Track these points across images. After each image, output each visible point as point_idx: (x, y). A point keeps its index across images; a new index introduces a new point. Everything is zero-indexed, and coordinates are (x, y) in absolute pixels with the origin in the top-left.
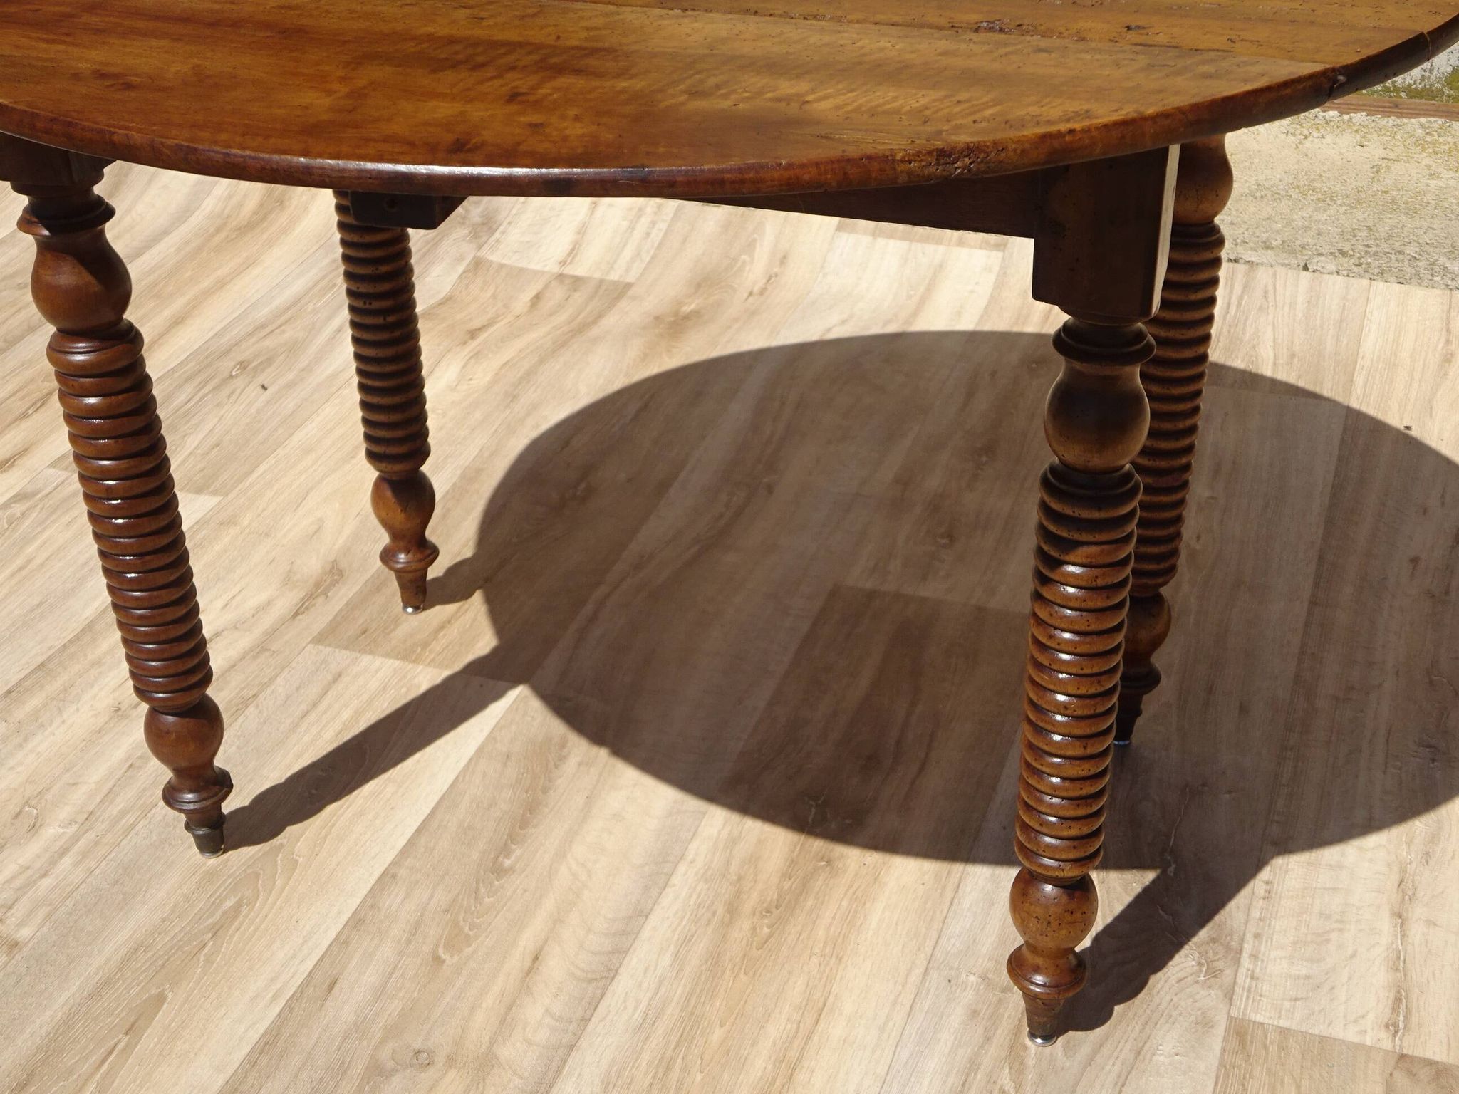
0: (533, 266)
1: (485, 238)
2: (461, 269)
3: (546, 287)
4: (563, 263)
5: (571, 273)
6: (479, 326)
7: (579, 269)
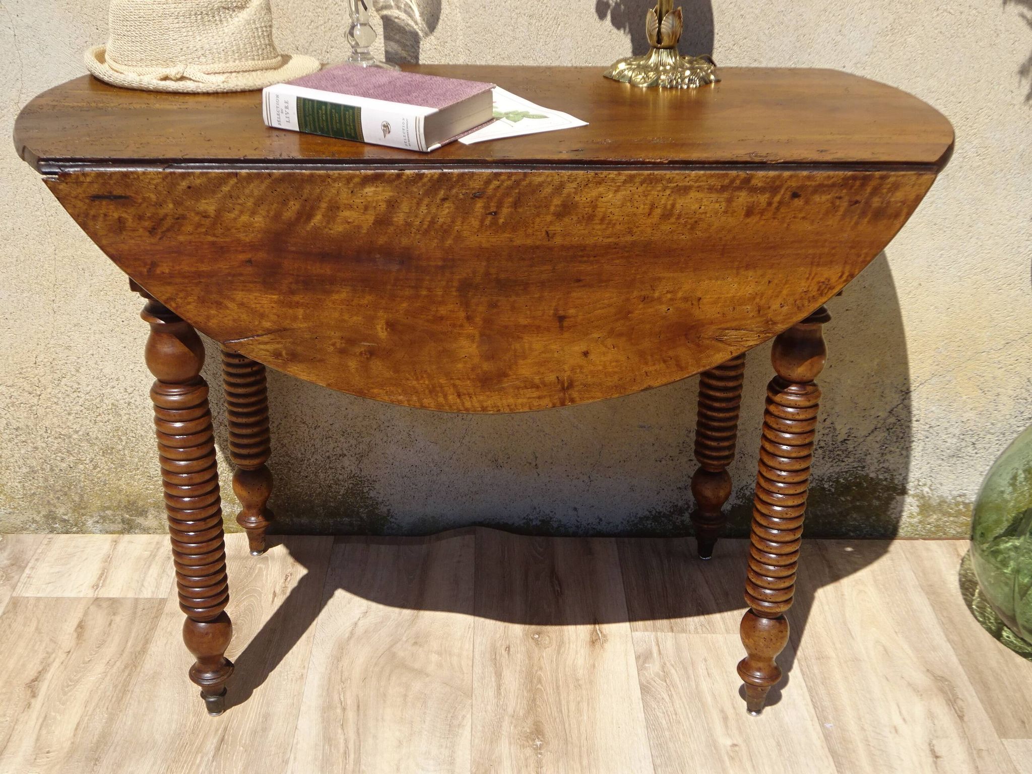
0: (68, 594)
1: (16, 577)
3: (86, 614)
4: (96, 587)
5: (106, 596)
6: (36, 674)
7: (113, 591)
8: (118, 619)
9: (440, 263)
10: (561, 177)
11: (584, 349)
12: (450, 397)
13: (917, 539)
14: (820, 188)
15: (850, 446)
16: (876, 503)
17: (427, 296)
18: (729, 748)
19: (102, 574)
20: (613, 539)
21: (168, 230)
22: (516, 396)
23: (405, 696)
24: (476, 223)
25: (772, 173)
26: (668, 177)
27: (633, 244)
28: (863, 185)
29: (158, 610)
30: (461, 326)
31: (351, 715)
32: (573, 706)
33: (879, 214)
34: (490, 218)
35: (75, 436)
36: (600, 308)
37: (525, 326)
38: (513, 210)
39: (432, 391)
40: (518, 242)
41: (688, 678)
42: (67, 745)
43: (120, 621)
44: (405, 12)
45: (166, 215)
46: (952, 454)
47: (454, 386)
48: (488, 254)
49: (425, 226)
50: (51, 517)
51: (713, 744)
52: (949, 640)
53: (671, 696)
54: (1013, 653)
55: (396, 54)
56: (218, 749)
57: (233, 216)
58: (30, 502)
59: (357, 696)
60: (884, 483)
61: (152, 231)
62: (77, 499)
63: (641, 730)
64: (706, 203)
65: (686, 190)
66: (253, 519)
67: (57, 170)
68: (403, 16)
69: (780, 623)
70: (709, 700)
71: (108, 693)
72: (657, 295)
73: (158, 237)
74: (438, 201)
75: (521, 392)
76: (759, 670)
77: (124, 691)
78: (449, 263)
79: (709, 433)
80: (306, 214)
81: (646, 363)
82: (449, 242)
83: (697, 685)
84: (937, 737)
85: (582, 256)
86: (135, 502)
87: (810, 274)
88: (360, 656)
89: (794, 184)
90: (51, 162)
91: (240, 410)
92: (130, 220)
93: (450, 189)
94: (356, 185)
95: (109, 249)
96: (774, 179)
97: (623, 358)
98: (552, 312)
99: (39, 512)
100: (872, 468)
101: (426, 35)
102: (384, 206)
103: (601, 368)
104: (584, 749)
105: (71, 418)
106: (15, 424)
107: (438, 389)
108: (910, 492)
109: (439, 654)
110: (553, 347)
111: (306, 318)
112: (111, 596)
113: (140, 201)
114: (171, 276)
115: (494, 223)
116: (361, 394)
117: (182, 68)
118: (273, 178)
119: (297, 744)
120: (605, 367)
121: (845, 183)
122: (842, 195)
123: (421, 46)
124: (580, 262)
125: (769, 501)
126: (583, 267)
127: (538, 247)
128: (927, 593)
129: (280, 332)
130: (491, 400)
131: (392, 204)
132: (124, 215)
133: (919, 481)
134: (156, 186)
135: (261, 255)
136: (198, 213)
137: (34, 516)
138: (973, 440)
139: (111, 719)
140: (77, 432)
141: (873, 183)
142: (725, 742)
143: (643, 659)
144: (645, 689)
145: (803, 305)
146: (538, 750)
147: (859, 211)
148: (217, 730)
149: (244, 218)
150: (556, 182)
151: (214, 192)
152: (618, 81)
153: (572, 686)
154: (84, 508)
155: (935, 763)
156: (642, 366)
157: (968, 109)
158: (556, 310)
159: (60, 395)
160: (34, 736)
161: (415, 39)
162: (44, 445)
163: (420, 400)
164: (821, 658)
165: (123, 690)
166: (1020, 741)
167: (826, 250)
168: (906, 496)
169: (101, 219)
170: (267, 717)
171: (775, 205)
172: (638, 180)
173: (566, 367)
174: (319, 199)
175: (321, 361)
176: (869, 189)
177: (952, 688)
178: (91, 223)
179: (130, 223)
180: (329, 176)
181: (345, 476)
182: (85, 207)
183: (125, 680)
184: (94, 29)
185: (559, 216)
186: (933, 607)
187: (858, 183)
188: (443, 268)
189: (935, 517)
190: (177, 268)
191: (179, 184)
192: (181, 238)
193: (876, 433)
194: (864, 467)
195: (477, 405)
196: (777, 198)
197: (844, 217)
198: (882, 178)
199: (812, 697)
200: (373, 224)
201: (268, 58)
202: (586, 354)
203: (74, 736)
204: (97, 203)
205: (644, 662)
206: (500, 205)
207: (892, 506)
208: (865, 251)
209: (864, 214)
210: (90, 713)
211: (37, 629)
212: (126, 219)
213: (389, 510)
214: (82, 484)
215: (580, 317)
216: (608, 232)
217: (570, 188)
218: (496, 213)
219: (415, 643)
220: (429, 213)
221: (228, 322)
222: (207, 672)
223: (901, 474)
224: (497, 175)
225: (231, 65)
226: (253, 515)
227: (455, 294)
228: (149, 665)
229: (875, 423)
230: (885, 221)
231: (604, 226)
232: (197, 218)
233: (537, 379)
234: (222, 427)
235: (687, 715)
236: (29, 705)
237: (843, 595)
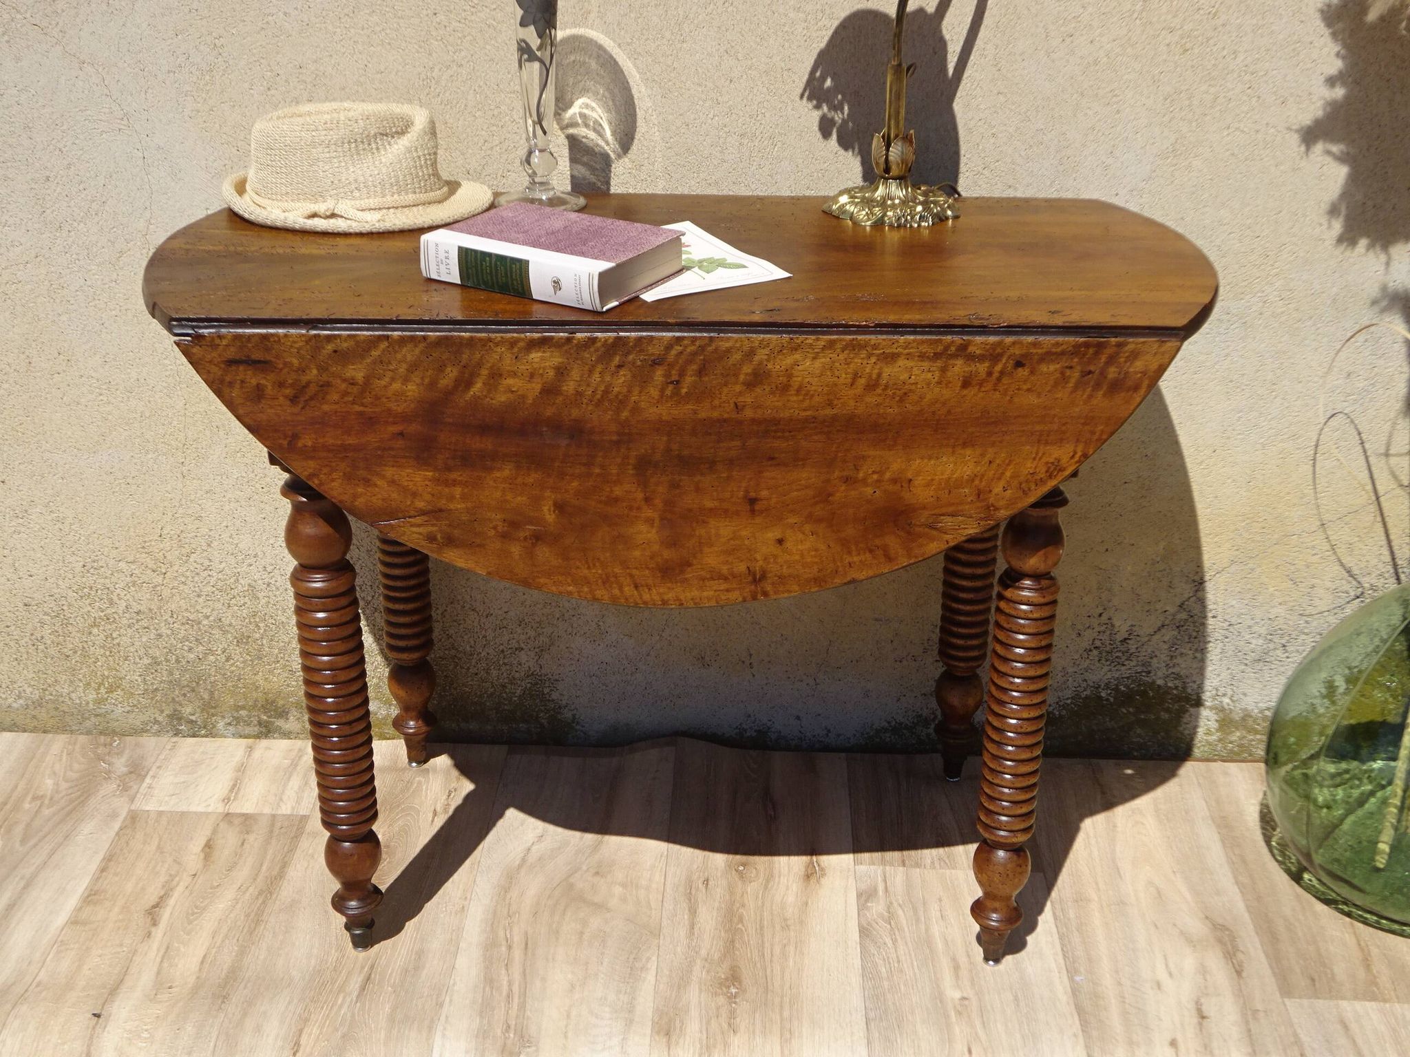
0: (193, 808)
1: (135, 787)
2: (117, 826)
3: (215, 832)
4: (227, 800)
5: (238, 811)
6: (157, 900)
7: (247, 805)
8: (251, 838)
9: (615, 438)
10: (752, 342)
11: (779, 536)
12: (626, 589)
13: (1215, 761)
14: (1048, 356)
15: (1132, 646)
16: (1165, 716)
17: (598, 475)
18: (957, 1002)
19: (234, 785)
20: (843, 755)
21: (312, 398)
22: (701, 588)
24: (655, 393)
25: (992, 339)
26: (872, 342)
27: (835, 418)
28: (1097, 353)
29: (298, 829)
30: (639, 508)
31: (517, 954)
32: (777, 950)
33: (1115, 387)
34: (671, 387)
35: (205, 622)
36: (798, 490)
37: (711, 510)
38: (697, 379)
39: (606, 581)
40: (703, 415)
41: (918, 920)
42: (192, 980)
43: (254, 840)
44: (595, 130)
45: (308, 383)
46: (1257, 658)
47: (631, 576)
48: (668, 428)
49: (598, 396)
50: (176, 717)
51: (939, 997)
52: (1237, 883)
53: (894, 942)
54: (1314, 899)
55: (584, 179)
56: (363, 988)
57: (383, 383)
58: (152, 699)
59: (526, 933)
60: (1175, 692)
61: (294, 400)
62: (206, 696)
63: (855, 980)
64: (917, 372)
65: (894, 357)
66: (412, 723)
67: (190, 332)
68: (592, 135)
69: (1019, 856)
70: (940, 945)
71: (239, 923)
72: (861, 475)
73: (300, 406)
74: (613, 368)
75: (707, 583)
76: (995, 911)
77: (258, 920)
78: (626, 437)
79: (955, 629)
80: (465, 382)
81: (849, 553)
82: (625, 414)
83: (927, 930)
84: (1207, 995)
85: (775, 431)
86: (273, 702)
87: (1037, 454)
88: (532, 888)
89: (1017, 351)
90: (184, 323)
91: (397, 595)
92: (270, 387)
93: (628, 353)
94: (520, 350)
95: (247, 420)
96: (995, 345)
97: (823, 547)
98: (741, 494)
99: (162, 712)
100: (1160, 674)
101: (619, 157)
102: (551, 373)
103: (797, 557)
104: (787, 999)
105: (201, 600)
106: (136, 607)
107: (612, 579)
108: (1208, 704)
109: (624, 885)
110: (744, 533)
111: (464, 497)
112: (244, 811)
113: (281, 366)
114: (314, 449)
115: (676, 393)
116: (526, 583)
117: (333, 204)
118: (428, 341)
119: (454, 985)
120: (802, 556)
121: (1076, 350)
122: (1074, 364)
123: (613, 170)
124: (774, 437)
125: (1001, 712)
126: (777, 443)
127: (725, 420)
128: (1218, 826)
129: (435, 513)
130: (671, 592)
131: (561, 372)
132: (263, 382)
133: (1217, 690)
134: (299, 349)
135: (414, 428)
136: (345, 380)
137: (157, 715)
138: (1283, 641)
139: (243, 952)
140: (207, 617)
141: (1109, 351)
142: (953, 994)
143: (865, 897)
144: (865, 932)
145: (1029, 489)
146: (732, 998)
147: (1092, 384)
148: (363, 968)
149: (396, 386)
150: (746, 348)
151: (363, 357)
152: (837, 218)
153: (778, 927)
154: (215, 708)
155: (1200, 1024)
156: (845, 556)
157: (1268, 245)
158: (747, 491)
159: (188, 574)
160: (155, 969)
161: (606, 161)
162: (169, 632)
163: (591, 591)
164: (1080, 900)
165: (256, 919)
166: (1305, 1002)
167: (1055, 427)
168: (1202, 708)
169: (238, 386)
170: (420, 955)
171: (996, 375)
172: (839, 346)
173: (758, 557)
174: (480, 365)
175: (479, 546)
176: (1103, 358)
177: (1233, 939)
178: (226, 390)
179: (269, 390)
180: (490, 340)
181: (523, 674)
182: (220, 373)
183: (258, 909)
184: (234, 150)
185: (750, 385)
186: (1223, 842)
187: (1091, 351)
188: (618, 443)
189: (1238, 734)
190: (321, 440)
191: (323, 348)
192: (326, 407)
193: (1163, 631)
194: (1149, 672)
195: (656, 598)
196: (998, 368)
197: (1076, 388)
198: (1119, 345)
199: (1063, 946)
200: (540, 393)
201: (432, 190)
202: (780, 542)
203: (200, 970)
204: (234, 368)
205: (866, 901)
206: (682, 374)
207: (1185, 720)
208: (1101, 428)
209: (1098, 386)
210: (218, 944)
211: (159, 847)
212: (266, 386)
213: (574, 716)
214: (212, 679)
215: (774, 500)
216: (807, 403)
217: (761, 355)
218: (678, 382)
219: (597, 873)
220: (602, 381)
221: (377, 502)
222: (351, 900)
223: (1194, 682)
224: (678, 339)
225: (389, 200)
226: (412, 719)
227: (631, 472)
228: (286, 892)
229: (1162, 619)
230: (1123, 394)
231: (801, 398)
232: (344, 386)
233: (725, 569)
234: (376, 614)
235: (912, 964)
236: (149, 935)
237: (1115, 826)
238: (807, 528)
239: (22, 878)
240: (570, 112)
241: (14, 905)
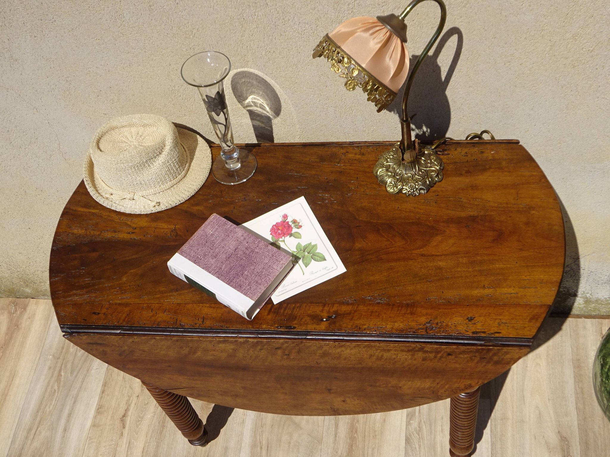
6: (124, 412)
9: (264, 370)
11: (343, 400)
17: (259, 380)
21: (128, 355)
23: (290, 443)
24: (279, 358)
25: (436, 346)
26: (378, 346)
27: (363, 368)
28: (488, 351)
30: (279, 390)
31: (264, 453)
33: (497, 363)
34: (286, 356)
36: (349, 387)
37: (311, 391)
38: (297, 354)
39: (269, 408)
40: (302, 364)
41: (431, 432)
48: (287, 368)
49: (253, 358)
52: (577, 408)
53: (420, 446)
57: (157, 351)
59: (268, 439)
60: (564, 292)
61: (120, 355)
64: (400, 356)
65: (388, 350)
68: (259, 109)
72: (378, 385)
73: (124, 356)
74: (258, 350)
78: (269, 370)
80: (193, 352)
82: (267, 363)
83: (435, 438)
85: (337, 371)
87: (460, 382)
89: (448, 350)
93: (264, 345)
94: (215, 343)
97: (362, 403)
101: (275, 118)
102: (231, 351)
103: (352, 405)
107: (272, 407)
108: (579, 296)
110: (327, 398)
111: (202, 384)
113: (111, 345)
114: (134, 369)
115: (288, 358)
118: (173, 340)
121: (477, 351)
122: (476, 355)
126: (337, 374)
127: (313, 367)
128: (574, 367)
129: (190, 388)
132: (105, 349)
133: (584, 292)
134: (117, 341)
135: (175, 364)
136: (140, 350)
139: (158, 447)
141: (494, 352)
144: (408, 440)
145: (457, 392)
147: (486, 361)
149: (163, 352)
150: (318, 346)
151: (145, 343)
153: (371, 436)
156: (373, 406)
158: (326, 387)
161: (269, 119)
164: (504, 418)
167: (468, 374)
168: (576, 297)
169: (95, 350)
170: (226, 449)
172: (362, 346)
173: (335, 405)
174: (198, 347)
175: (212, 397)
176: (491, 354)
177: (568, 446)
178: (91, 351)
180: (200, 339)
182: (86, 346)
183: (163, 418)
185: (322, 356)
186: (575, 378)
187: (485, 351)
190: (136, 366)
191: (128, 340)
192: (135, 357)
196: (439, 355)
197: (478, 363)
199: (492, 450)
200: (227, 356)
204: (91, 345)
205: (410, 419)
206: (290, 352)
210: (148, 441)
212: (107, 351)
215: (339, 390)
216: (349, 363)
217: (326, 348)
220: (254, 353)
223: (573, 289)
227: (273, 380)
231: (346, 361)
232: (140, 352)
233: (321, 407)
236: (122, 434)
237: (527, 367)
238: (355, 398)
239: (72, 397)
240: (247, 101)
241: (71, 413)
